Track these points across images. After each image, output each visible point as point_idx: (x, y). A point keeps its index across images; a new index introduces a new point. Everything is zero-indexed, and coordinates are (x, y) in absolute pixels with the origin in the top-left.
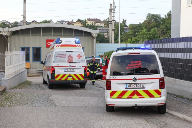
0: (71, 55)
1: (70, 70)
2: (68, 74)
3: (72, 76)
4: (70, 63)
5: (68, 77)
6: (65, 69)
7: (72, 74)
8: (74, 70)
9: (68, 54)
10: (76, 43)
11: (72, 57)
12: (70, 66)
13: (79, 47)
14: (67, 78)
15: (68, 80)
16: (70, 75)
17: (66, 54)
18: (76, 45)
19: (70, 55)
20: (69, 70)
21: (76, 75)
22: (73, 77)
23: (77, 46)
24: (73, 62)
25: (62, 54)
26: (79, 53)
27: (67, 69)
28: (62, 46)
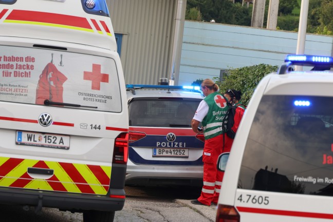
0: (59, 69)
1: (43, 142)
2: (30, 156)
3: (51, 172)
4: (47, 103)
5: (30, 170)
6: (20, 131)
7: (53, 159)
8: (65, 139)
9: (43, 58)
10: (87, 8)
11: (60, 78)
12: (44, 122)
13: (98, 29)
14: (25, 175)
15: (28, 186)
16: (41, 164)
17: (33, 60)
18: (89, 17)
19: (50, 68)
20: (37, 136)
21: (70, 169)
22: (55, 178)
23: (90, 27)
24: (65, 101)
25: (13, 59)
26: (97, 61)
27: (31, 134)
28: (17, 15)
